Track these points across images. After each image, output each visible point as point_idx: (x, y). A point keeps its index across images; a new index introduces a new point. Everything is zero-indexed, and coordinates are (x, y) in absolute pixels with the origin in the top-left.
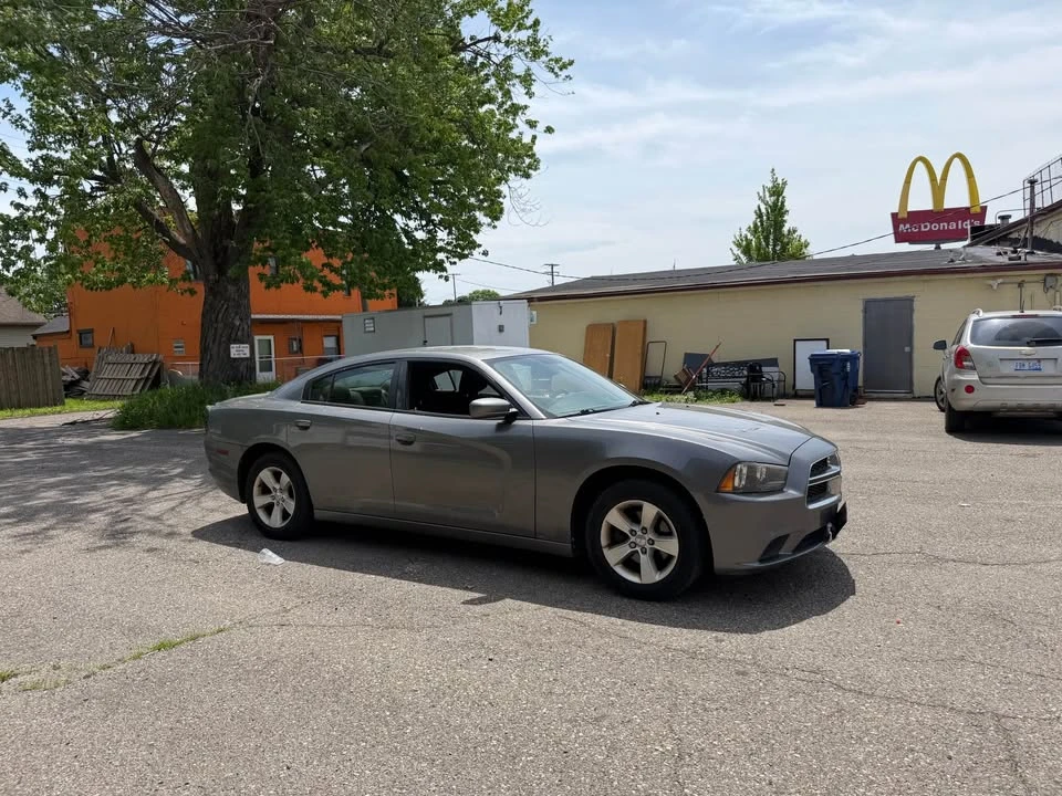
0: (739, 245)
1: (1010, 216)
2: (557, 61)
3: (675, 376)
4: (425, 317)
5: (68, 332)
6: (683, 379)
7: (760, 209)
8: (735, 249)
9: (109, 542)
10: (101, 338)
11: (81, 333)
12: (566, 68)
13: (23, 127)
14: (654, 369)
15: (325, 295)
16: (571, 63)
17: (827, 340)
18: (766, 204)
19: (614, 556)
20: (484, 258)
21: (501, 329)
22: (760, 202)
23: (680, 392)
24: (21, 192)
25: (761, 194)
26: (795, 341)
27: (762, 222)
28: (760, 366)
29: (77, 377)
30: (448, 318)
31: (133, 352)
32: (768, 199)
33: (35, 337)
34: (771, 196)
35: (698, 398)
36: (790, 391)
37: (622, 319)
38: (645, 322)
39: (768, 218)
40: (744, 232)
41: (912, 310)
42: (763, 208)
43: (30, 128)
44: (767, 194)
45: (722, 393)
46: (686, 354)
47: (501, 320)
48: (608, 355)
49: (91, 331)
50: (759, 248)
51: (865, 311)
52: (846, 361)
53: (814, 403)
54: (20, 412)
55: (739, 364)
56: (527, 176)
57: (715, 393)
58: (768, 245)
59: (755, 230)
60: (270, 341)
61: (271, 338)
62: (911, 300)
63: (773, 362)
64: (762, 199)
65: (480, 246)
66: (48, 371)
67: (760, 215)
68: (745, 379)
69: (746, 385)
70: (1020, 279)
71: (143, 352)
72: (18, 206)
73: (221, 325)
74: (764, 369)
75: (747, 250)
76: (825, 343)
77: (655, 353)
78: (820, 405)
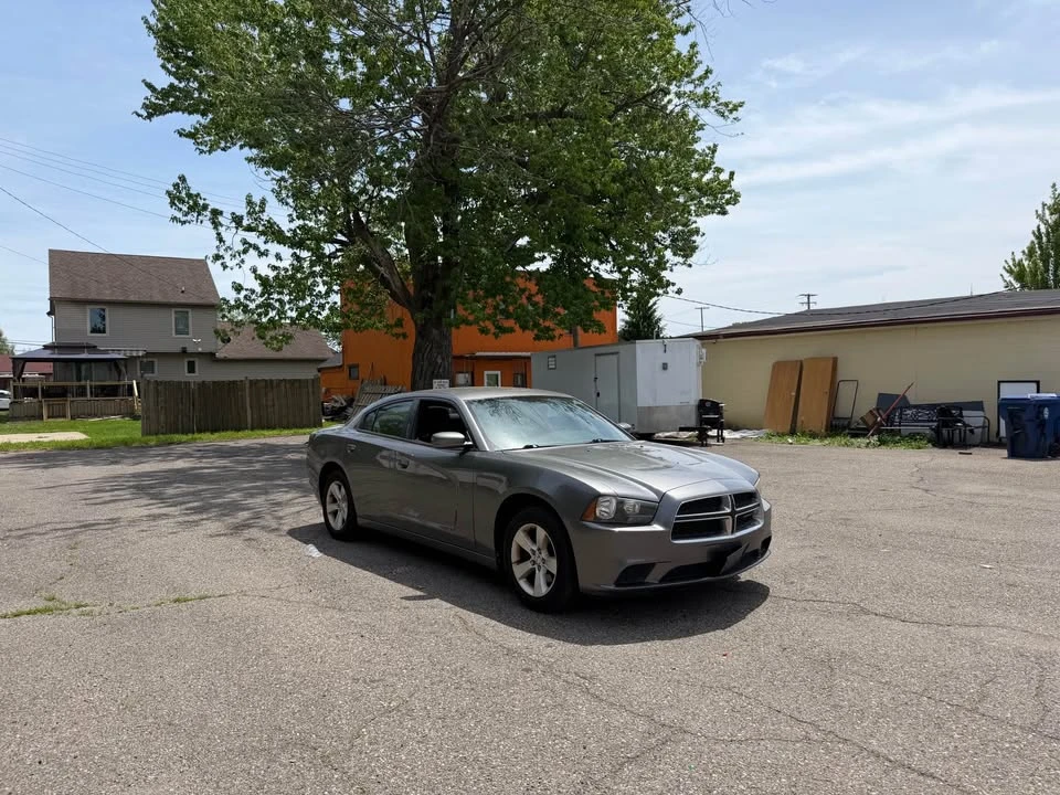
0: (1010, 271)
2: (726, 105)
3: (862, 418)
4: (597, 355)
5: (341, 366)
6: (870, 422)
7: (1039, 229)
8: (1006, 275)
9: (229, 531)
10: (364, 372)
11: (350, 367)
12: (736, 110)
13: (287, 204)
14: (844, 409)
15: (496, 336)
16: (741, 104)
17: (1038, 383)
18: (1046, 223)
19: (519, 571)
20: (677, 296)
21: (665, 367)
22: (1037, 221)
23: (864, 436)
24: (278, 257)
25: (1040, 212)
26: (999, 382)
27: (1040, 243)
28: (961, 409)
29: (345, 404)
30: (615, 357)
31: (385, 384)
32: (1048, 217)
33: (319, 370)
34: (1051, 214)
35: (882, 443)
36: (994, 439)
37: (810, 356)
38: (835, 360)
39: (1048, 241)
40: (1019, 256)
42: (1043, 229)
43: (292, 204)
44: (1047, 212)
45: (913, 438)
46: (880, 394)
47: (666, 358)
48: (794, 394)
49: (357, 366)
50: (1034, 275)
52: (1045, 406)
53: (1005, 453)
54: (286, 432)
55: (931, 407)
56: (724, 213)
57: (903, 438)
58: (1047, 270)
59: (1031, 253)
60: (497, 376)
61: (499, 373)
63: (978, 406)
64: (1041, 217)
65: (674, 284)
66: (311, 399)
67: (1039, 236)
68: (935, 424)
69: (937, 431)
71: (392, 384)
72: (275, 268)
73: (426, 363)
74: (965, 413)
75: (1020, 276)
76: (1034, 385)
77: (845, 392)
78: (1013, 455)
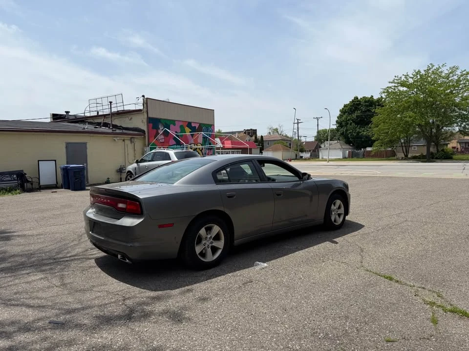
1: (69, 112)
26: (39, 161)
41: (86, 148)
51: (67, 147)
62: (85, 144)
70: (123, 139)
76: (54, 162)
